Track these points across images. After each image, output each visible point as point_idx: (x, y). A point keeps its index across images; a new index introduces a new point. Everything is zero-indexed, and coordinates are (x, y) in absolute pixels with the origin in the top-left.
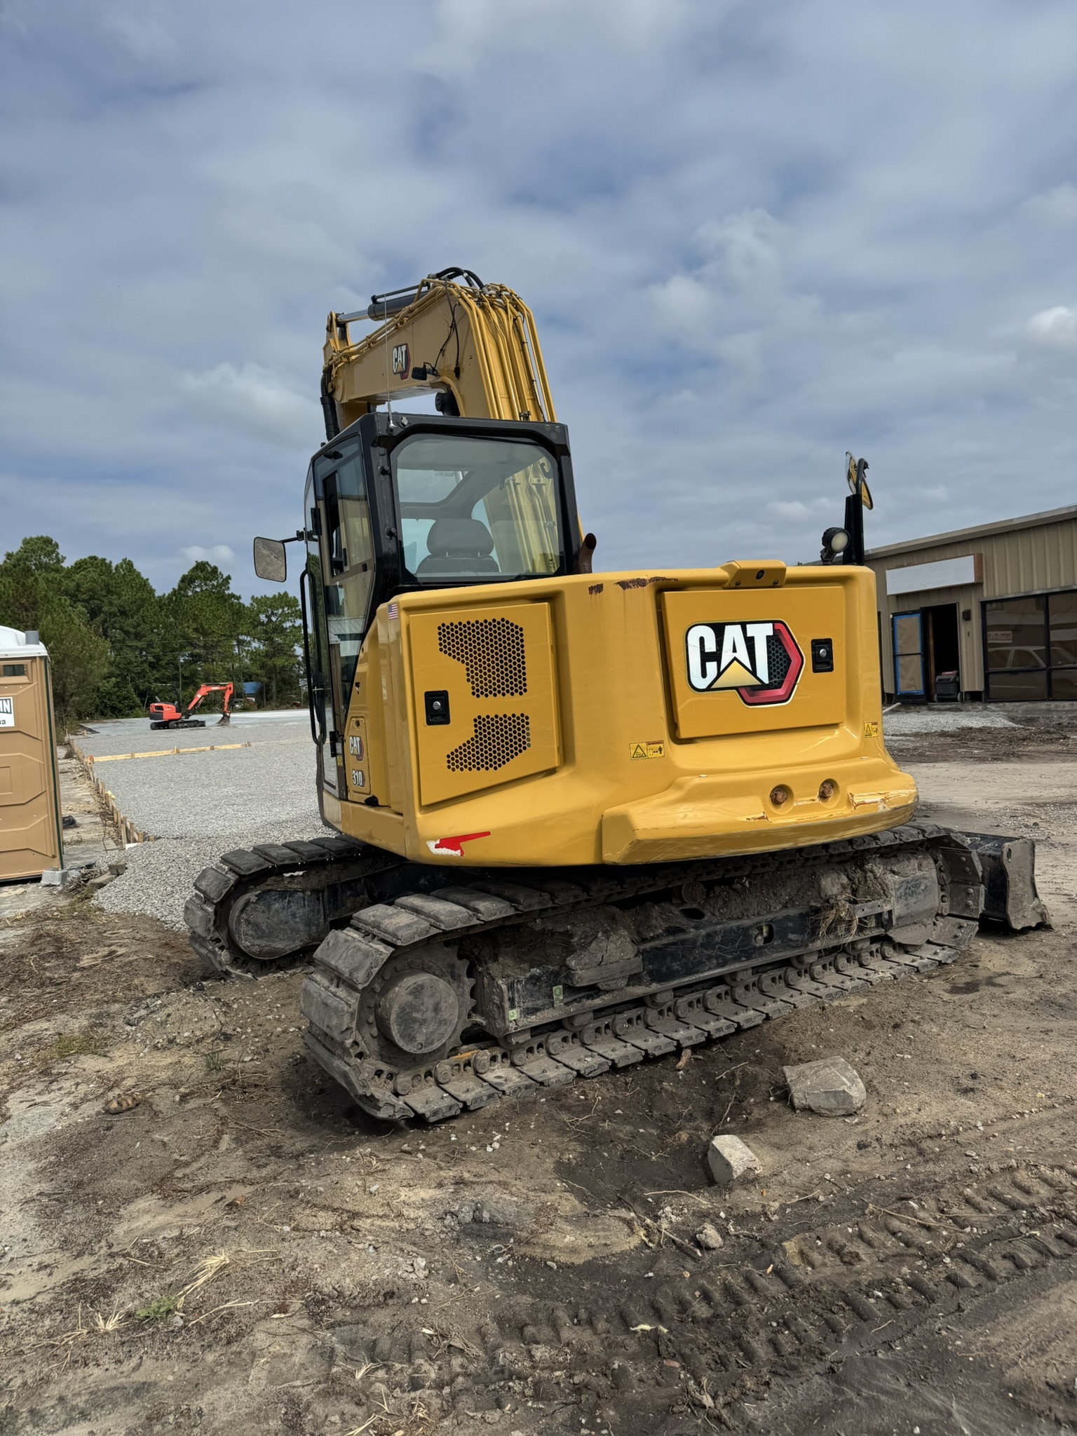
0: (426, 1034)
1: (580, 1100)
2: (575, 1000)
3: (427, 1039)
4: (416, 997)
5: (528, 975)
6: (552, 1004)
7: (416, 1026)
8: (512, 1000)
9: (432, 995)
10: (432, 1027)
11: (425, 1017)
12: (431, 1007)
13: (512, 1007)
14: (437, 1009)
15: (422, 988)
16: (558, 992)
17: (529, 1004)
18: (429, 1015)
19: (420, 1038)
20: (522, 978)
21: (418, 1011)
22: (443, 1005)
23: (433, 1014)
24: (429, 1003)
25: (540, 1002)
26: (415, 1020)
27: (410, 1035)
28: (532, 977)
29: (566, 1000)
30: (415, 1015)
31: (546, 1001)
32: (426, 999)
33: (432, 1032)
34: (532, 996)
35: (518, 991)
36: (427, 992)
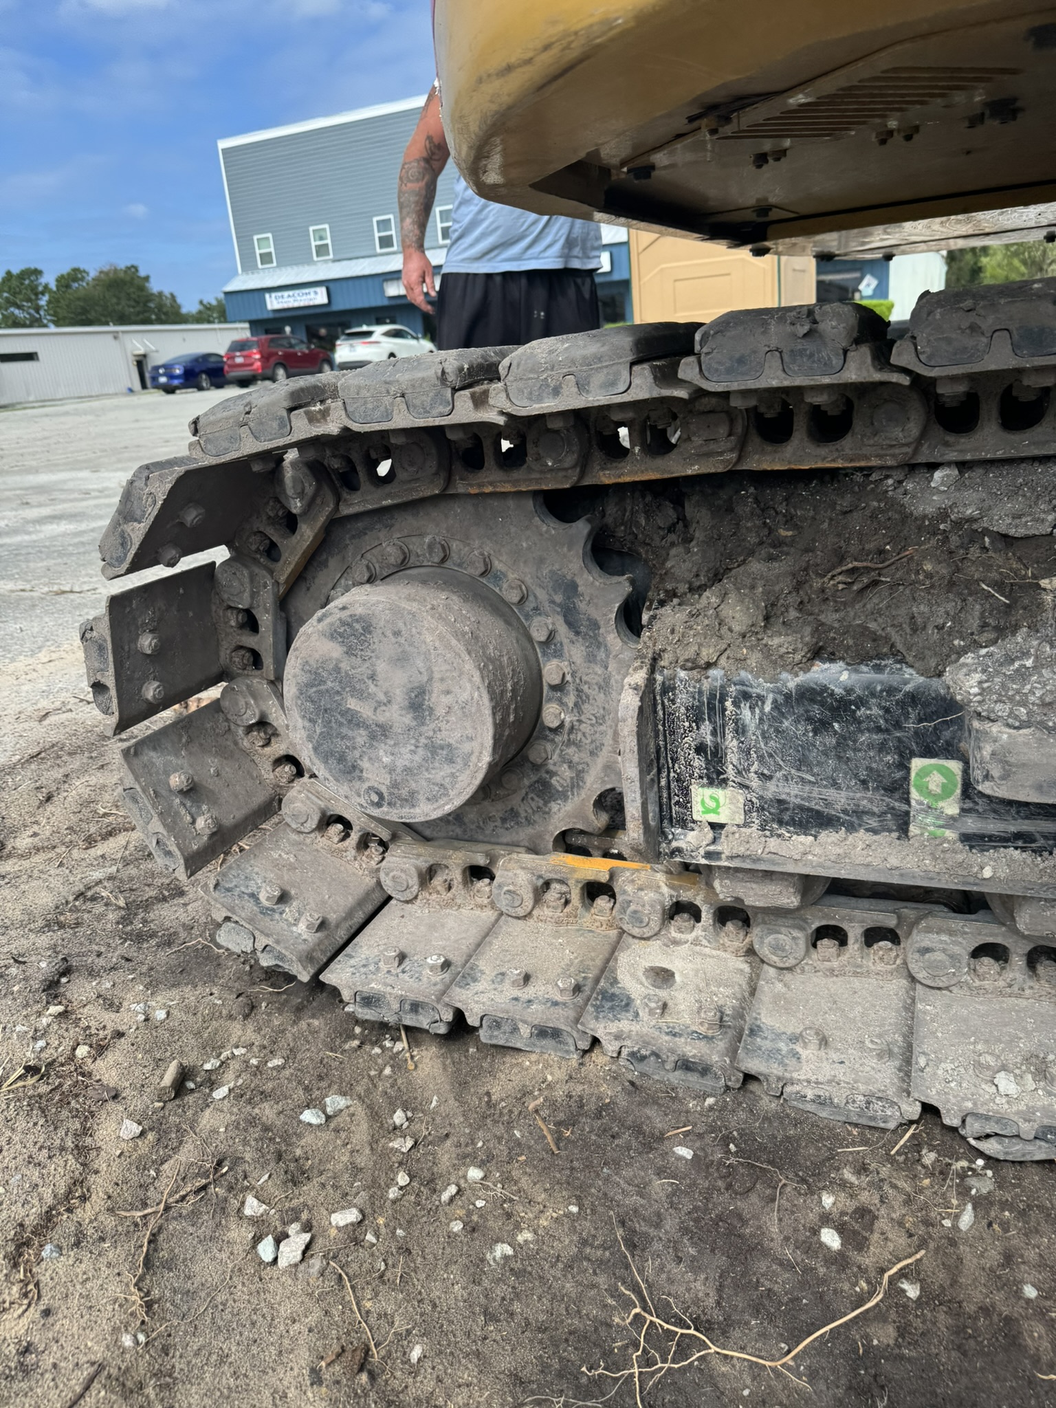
0: (392, 770)
1: (812, 1246)
2: (1018, 836)
3: (395, 785)
4: (350, 652)
5: (792, 682)
6: (902, 824)
7: (361, 737)
8: (714, 758)
9: (402, 660)
10: (406, 756)
11: (381, 719)
12: (400, 696)
13: (715, 777)
14: (418, 704)
15: (368, 629)
16: (935, 782)
17: (792, 792)
18: (397, 716)
19: (376, 776)
20: (760, 686)
21: (361, 695)
22: (438, 700)
23: (408, 719)
24: (396, 681)
25: (840, 799)
26: (354, 720)
27: (342, 759)
28: (809, 695)
29: (972, 825)
30: (352, 704)
31: (870, 800)
32: (381, 667)
33: (407, 770)
34: (802, 763)
35: (740, 730)
36: (384, 647)
